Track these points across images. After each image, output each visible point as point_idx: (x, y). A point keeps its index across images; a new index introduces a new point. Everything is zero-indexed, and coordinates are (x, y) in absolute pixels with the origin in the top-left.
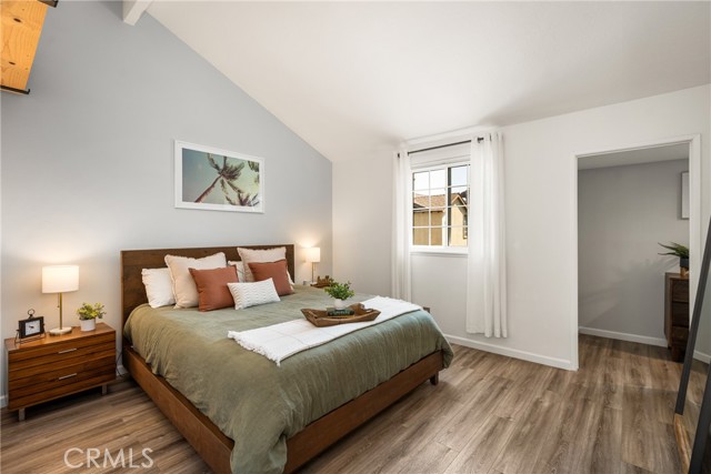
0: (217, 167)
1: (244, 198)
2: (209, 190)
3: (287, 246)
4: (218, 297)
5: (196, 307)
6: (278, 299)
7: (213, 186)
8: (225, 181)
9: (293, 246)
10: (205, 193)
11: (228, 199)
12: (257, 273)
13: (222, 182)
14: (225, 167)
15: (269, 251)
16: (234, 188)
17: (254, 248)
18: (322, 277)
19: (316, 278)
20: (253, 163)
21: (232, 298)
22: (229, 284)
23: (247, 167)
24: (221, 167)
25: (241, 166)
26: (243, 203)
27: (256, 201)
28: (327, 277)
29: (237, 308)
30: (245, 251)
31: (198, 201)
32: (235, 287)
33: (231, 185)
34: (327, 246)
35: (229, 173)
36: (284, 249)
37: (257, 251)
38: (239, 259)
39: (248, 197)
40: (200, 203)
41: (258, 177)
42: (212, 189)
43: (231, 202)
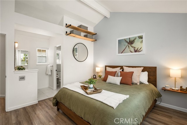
0: (127, 42)
1: (136, 50)
2: (125, 49)
7: (126, 48)
8: (130, 45)
10: (124, 50)
11: (130, 51)
13: (129, 46)
14: (130, 41)
16: (133, 47)
20: (140, 36)
23: (138, 38)
24: (128, 41)
25: (135, 39)
26: (136, 51)
29: (106, 82)
33: (131, 46)
35: (131, 42)
37: (130, 68)
39: (138, 49)
40: (122, 54)
41: (142, 41)
42: (126, 49)
43: (131, 52)
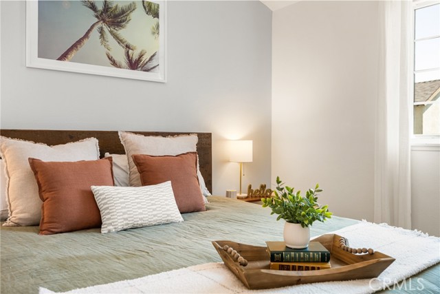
0: (93, 7)
1: (135, 57)
2: (80, 42)
3: (200, 135)
4: (74, 209)
5: (35, 225)
6: (178, 217)
7: (86, 35)
8: (106, 29)
9: (210, 135)
10: (75, 46)
11: (110, 59)
12: (147, 172)
13: (101, 31)
14: (106, 8)
15: (169, 139)
16: (120, 41)
17: (147, 134)
18: (256, 187)
19: (246, 188)
20: (150, 4)
21: (99, 211)
22: (94, 188)
25: (131, 8)
26: (134, 65)
27: (153, 63)
28: (263, 187)
29: (104, 230)
30: (131, 137)
31: (63, 57)
32: (104, 193)
33: (116, 37)
34: (263, 140)
35: (112, 17)
36: (195, 139)
38: (120, 150)
39: (141, 56)
40: (66, 65)
41: (158, 27)
42: (86, 41)
43: (114, 63)
